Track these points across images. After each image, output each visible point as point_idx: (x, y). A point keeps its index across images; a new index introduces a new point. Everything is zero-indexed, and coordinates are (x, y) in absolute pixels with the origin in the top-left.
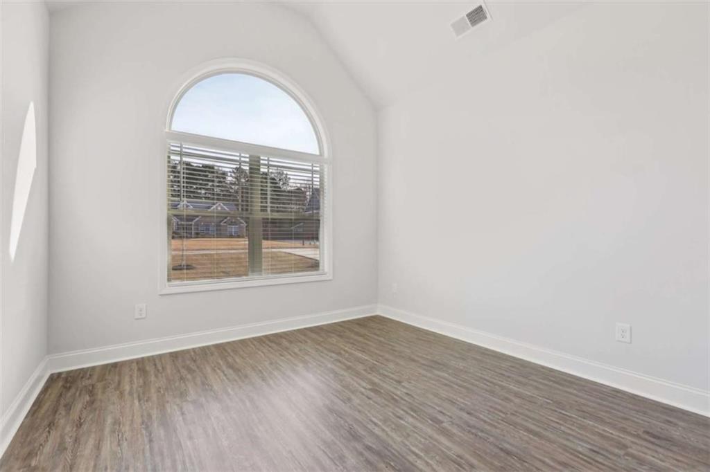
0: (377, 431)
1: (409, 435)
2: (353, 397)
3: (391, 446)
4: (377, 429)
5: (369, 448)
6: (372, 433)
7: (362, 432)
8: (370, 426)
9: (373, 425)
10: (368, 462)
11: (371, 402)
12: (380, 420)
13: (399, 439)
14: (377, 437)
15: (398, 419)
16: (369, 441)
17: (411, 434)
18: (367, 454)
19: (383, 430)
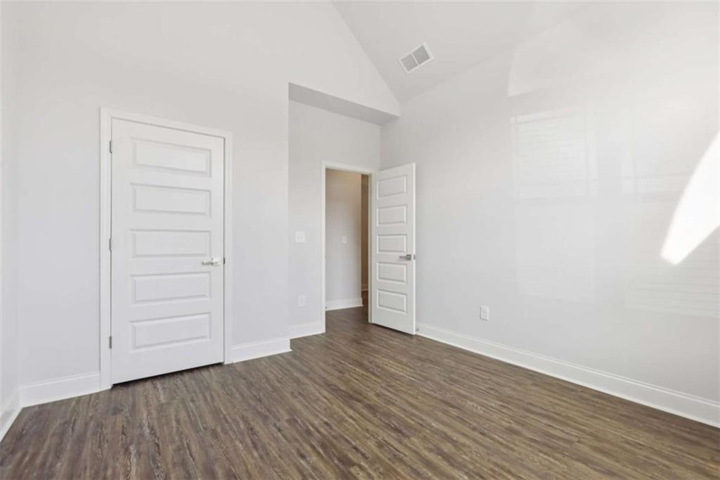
0: (351, 412)
1: (325, 410)
2: (376, 450)
3: (341, 402)
4: (352, 414)
5: (359, 401)
6: (356, 411)
7: (365, 412)
8: (357, 416)
9: (354, 416)
10: (360, 394)
11: (353, 443)
12: (346, 421)
13: (334, 407)
14: (351, 407)
15: (329, 422)
16: (359, 405)
17: (323, 410)
18: (361, 398)
19: (345, 413)
